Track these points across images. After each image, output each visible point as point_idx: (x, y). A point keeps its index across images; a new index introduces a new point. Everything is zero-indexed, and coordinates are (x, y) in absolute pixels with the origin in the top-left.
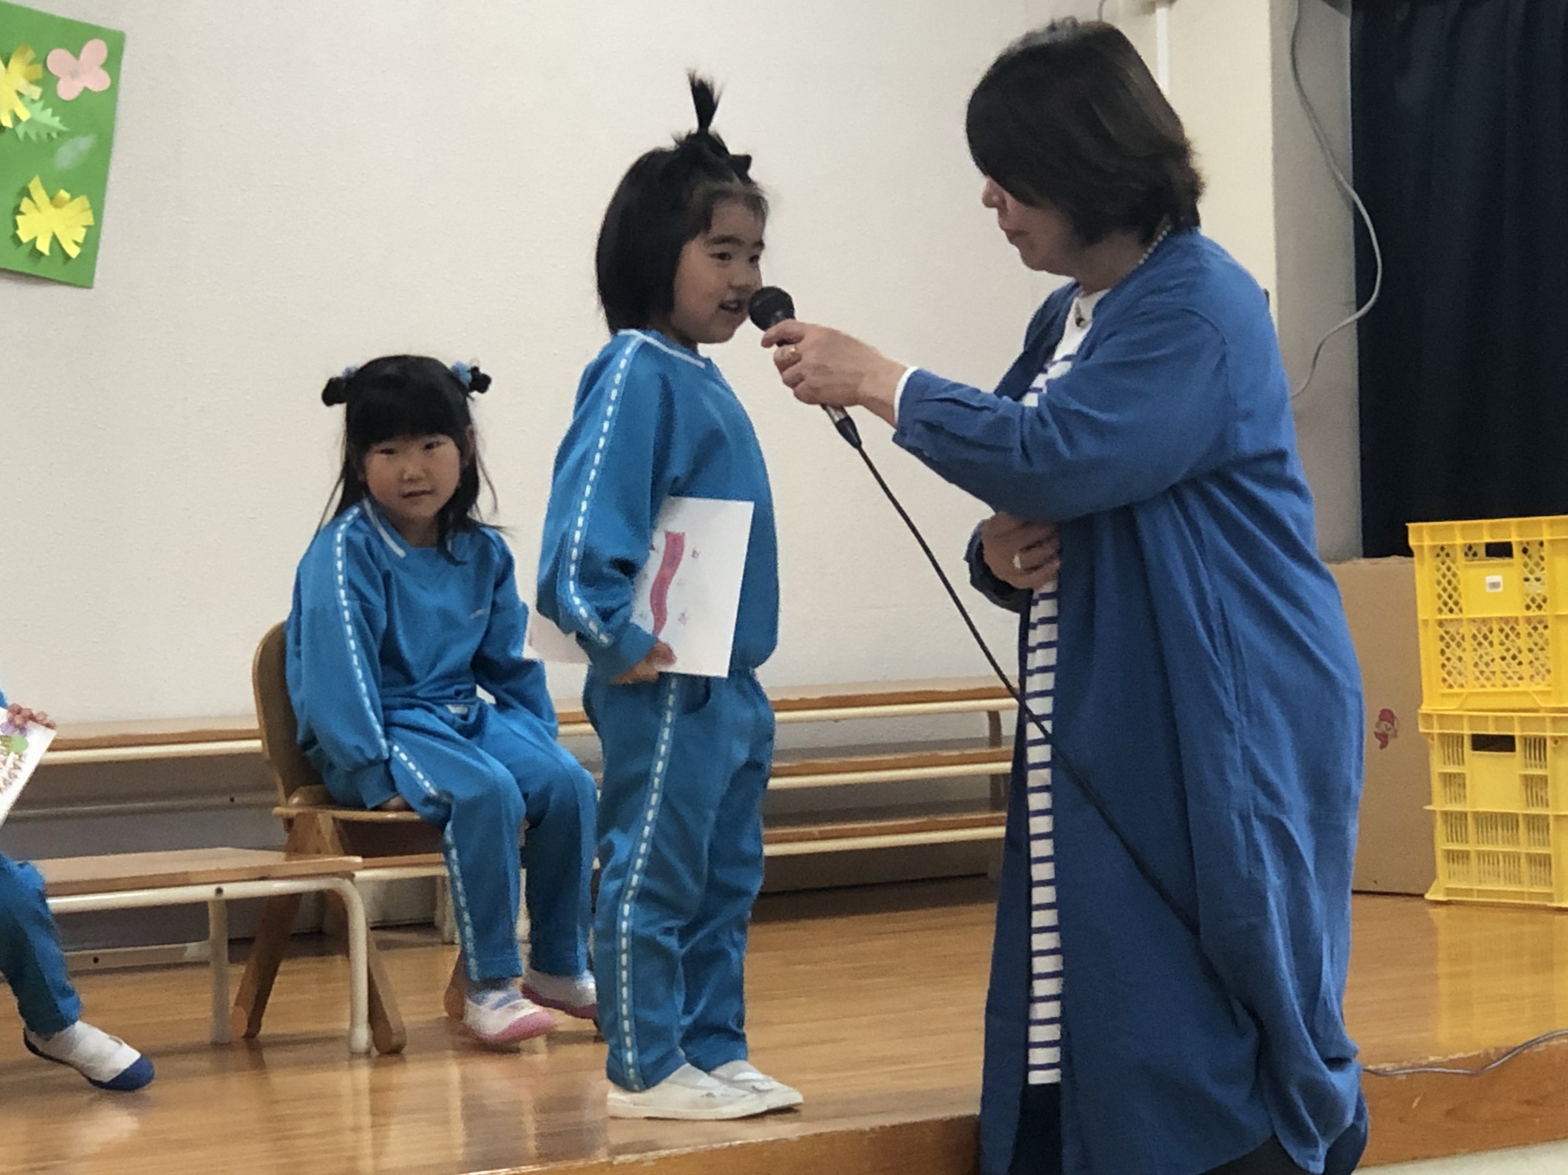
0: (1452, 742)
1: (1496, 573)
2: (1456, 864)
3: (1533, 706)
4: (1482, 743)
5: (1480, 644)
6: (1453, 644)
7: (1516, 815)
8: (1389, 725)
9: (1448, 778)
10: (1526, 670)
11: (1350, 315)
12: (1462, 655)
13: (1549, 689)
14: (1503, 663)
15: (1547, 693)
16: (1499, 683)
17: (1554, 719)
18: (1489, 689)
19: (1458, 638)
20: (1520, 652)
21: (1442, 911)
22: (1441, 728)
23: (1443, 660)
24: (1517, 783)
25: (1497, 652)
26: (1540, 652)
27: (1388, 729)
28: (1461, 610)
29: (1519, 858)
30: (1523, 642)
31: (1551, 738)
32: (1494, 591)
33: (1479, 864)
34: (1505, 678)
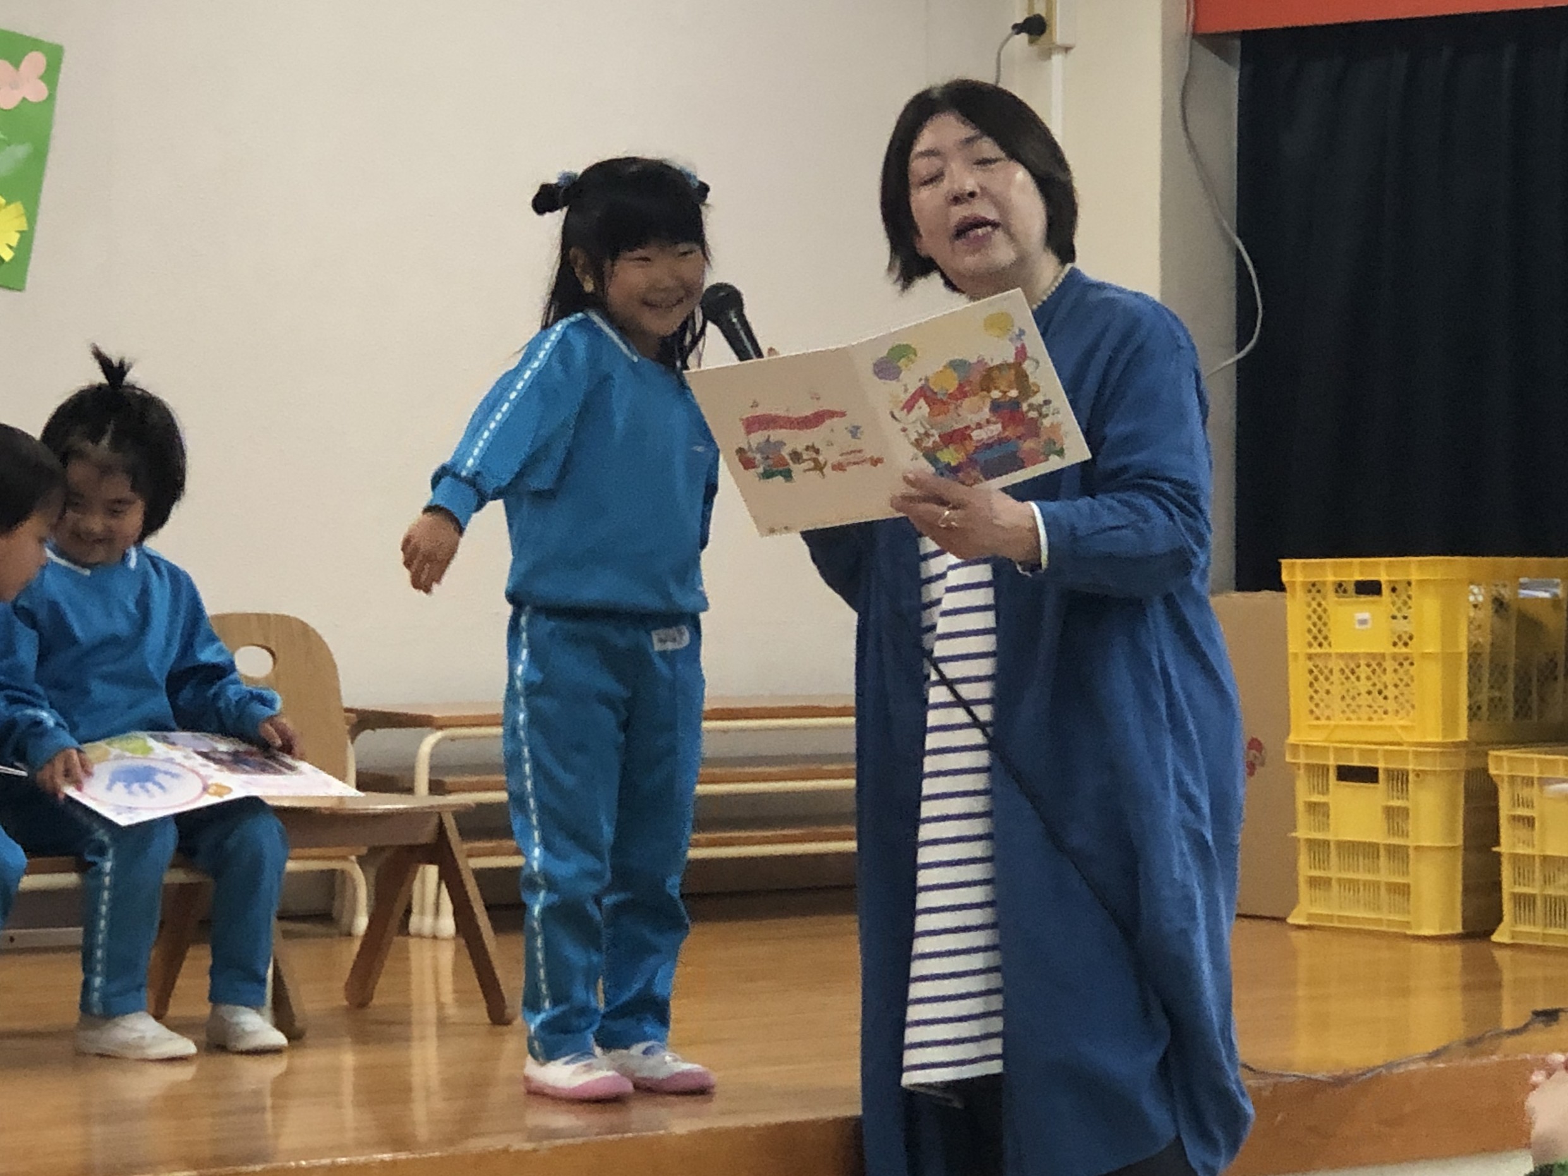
0: (1318, 771)
1: (1363, 610)
2: (1318, 890)
3: (1396, 739)
4: (1347, 774)
5: (1347, 678)
6: (1321, 678)
7: (1378, 846)
8: (1257, 754)
9: (1312, 807)
10: (1391, 705)
11: (1231, 356)
12: (1329, 688)
13: (1413, 724)
14: (1370, 698)
15: (1412, 728)
16: (1365, 717)
17: (1416, 753)
18: (1355, 722)
19: (1326, 672)
20: (1386, 687)
21: (1302, 934)
22: (1307, 759)
23: (1311, 691)
24: (1380, 815)
25: (1364, 686)
26: (1405, 688)
27: (1256, 757)
28: (1330, 645)
29: (1379, 888)
30: (1389, 678)
31: (1414, 771)
32: (1364, 627)
33: (1340, 892)
34: (1370, 712)
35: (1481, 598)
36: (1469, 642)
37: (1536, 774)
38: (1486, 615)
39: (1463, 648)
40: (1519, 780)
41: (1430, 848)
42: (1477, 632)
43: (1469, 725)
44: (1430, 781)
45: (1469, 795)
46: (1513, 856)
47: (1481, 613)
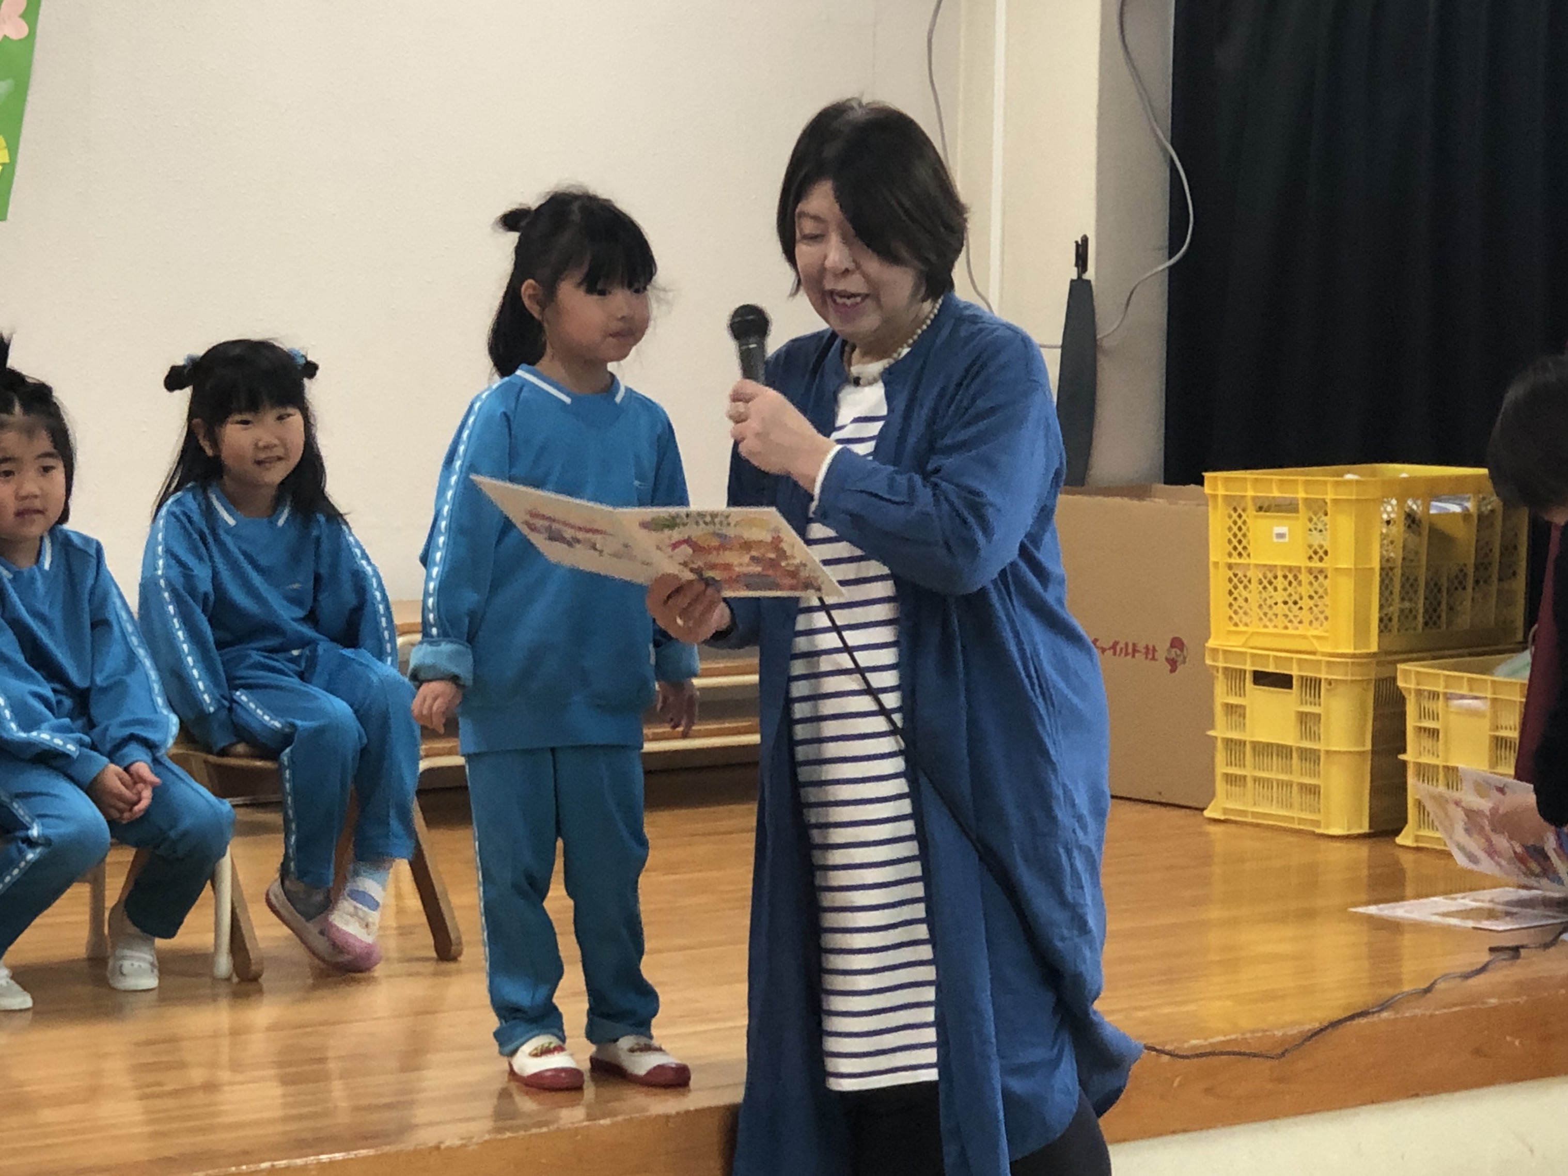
0: (1235, 676)
1: (1281, 525)
2: (1233, 786)
3: (1308, 648)
4: (1261, 678)
5: (1265, 588)
6: (1241, 586)
7: (1291, 748)
8: (1179, 652)
9: (1230, 709)
10: (1305, 615)
11: (1162, 263)
12: (1248, 596)
13: (1326, 634)
14: (1286, 607)
15: (1325, 638)
16: (1281, 625)
17: (1328, 663)
18: (1271, 630)
19: (1245, 581)
20: (1301, 598)
21: (1217, 827)
22: (1225, 662)
23: (1230, 599)
24: (1293, 720)
25: (1280, 596)
26: (1319, 600)
27: (1177, 655)
28: (1249, 555)
29: (1291, 786)
30: (1305, 590)
31: (1326, 679)
32: (1281, 540)
33: (1255, 788)
34: (1286, 621)
35: (1393, 516)
36: (1382, 557)
37: (1441, 689)
38: (1398, 531)
39: (1376, 565)
40: (1426, 694)
41: (1339, 752)
42: (1390, 547)
43: (1379, 636)
44: (1342, 689)
45: (1378, 702)
46: (1419, 765)
47: (1394, 529)
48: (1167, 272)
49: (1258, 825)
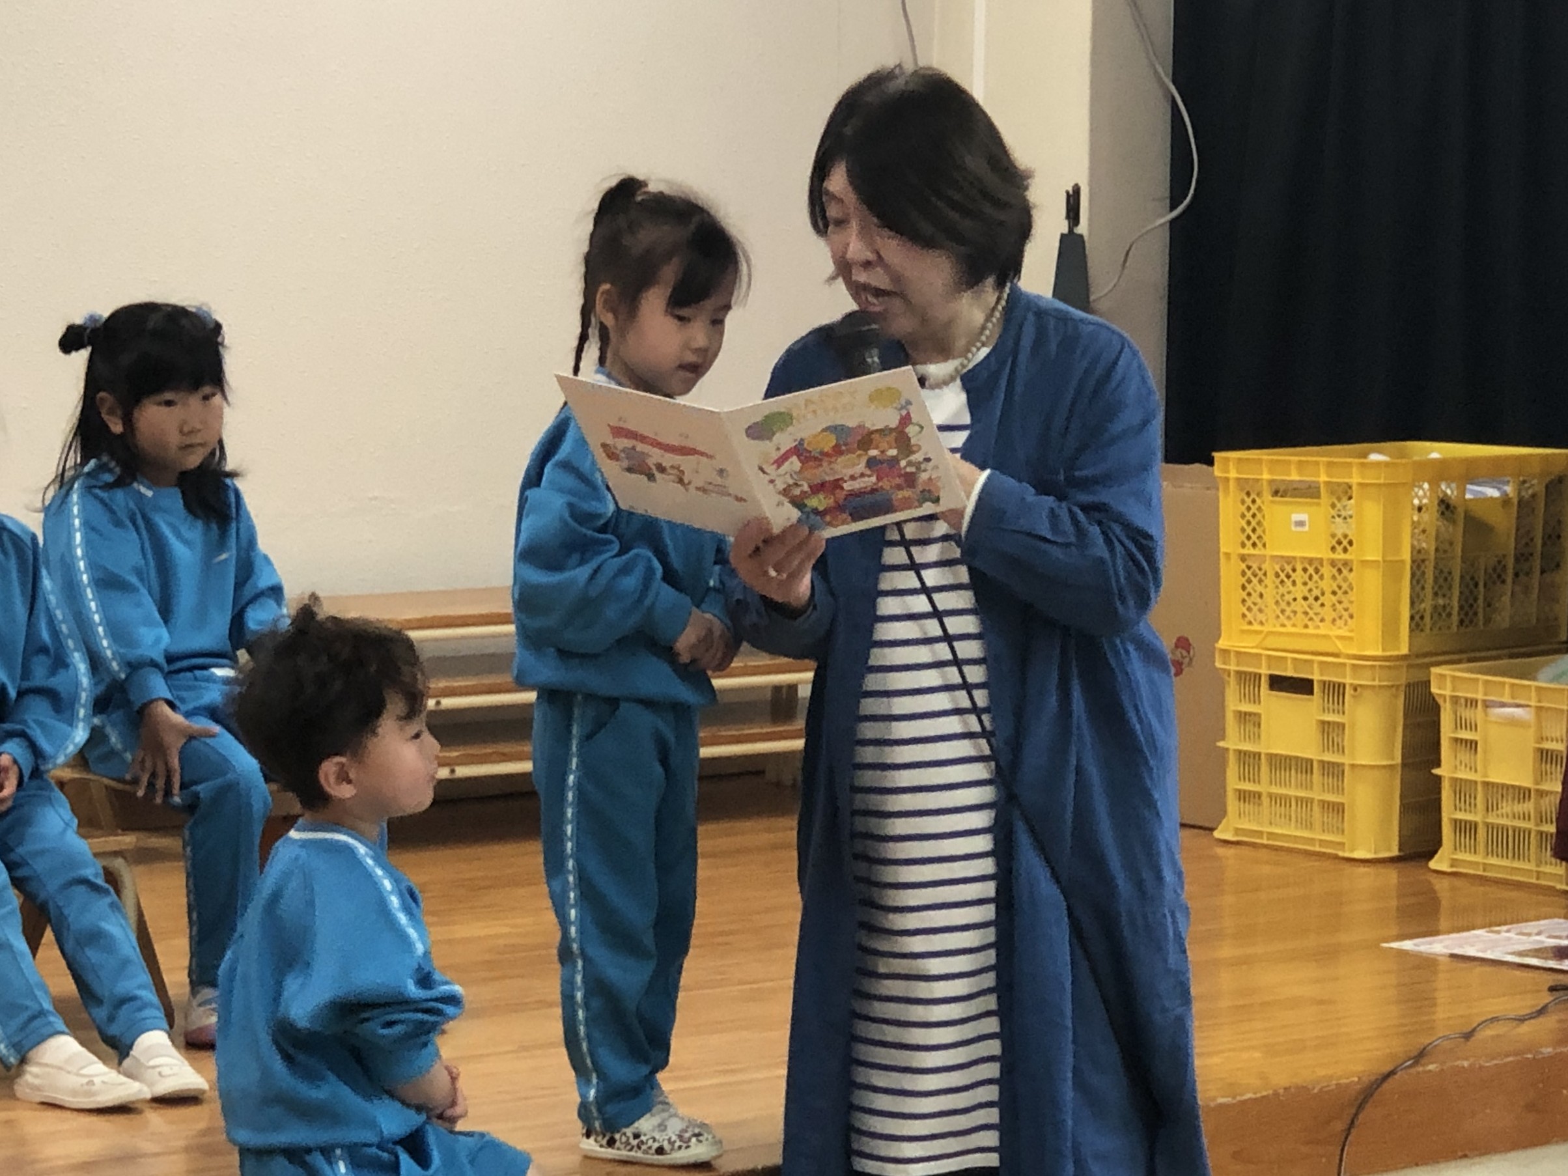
0: (1249, 680)
1: (1300, 513)
2: (1247, 804)
3: (1334, 650)
4: (1279, 683)
5: (1282, 582)
6: (1255, 581)
7: (1311, 761)
8: (1185, 653)
9: (1243, 717)
10: (1328, 613)
11: (1163, 216)
12: (1263, 591)
13: (1351, 634)
14: (1305, 604)
15: (1350, 639)
16: (1300, 624)
17: (1354, 666)
18: (1289, 629)
19: (1260, 574)
20: (1323, 594)
21: (1231, 851)
22: (1238, 665)
23: (1244, 595)
24: (1313, 730)
25: (1300, 591)
26: (1343, 596)
27: (1183, 657)
28: (1264, 545)
29: (1312, 803)
30: (1327, 585)
31: (1351, 685)
32: (1299, 529)
33: (1271, 806)
34: (1306, 621)
35: (1425, 501)
36: (1413, 547)
37: (1480, 696)
38: (1430, 518)
39: (1406, 556)
40: (1463, 701)
41: (1367, 766)
42: (1422, 537)
43: (1410, 637)
44: (1367, 693)
45: (1409, 711)
46: (1454, 781)
47: (1426, 516)
48: (1168, 225)
49: (1277, 849)
